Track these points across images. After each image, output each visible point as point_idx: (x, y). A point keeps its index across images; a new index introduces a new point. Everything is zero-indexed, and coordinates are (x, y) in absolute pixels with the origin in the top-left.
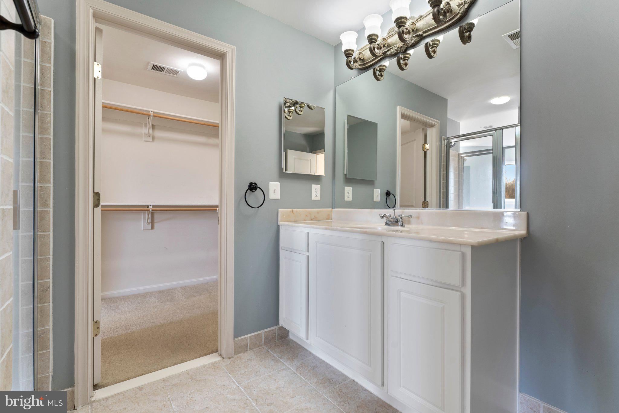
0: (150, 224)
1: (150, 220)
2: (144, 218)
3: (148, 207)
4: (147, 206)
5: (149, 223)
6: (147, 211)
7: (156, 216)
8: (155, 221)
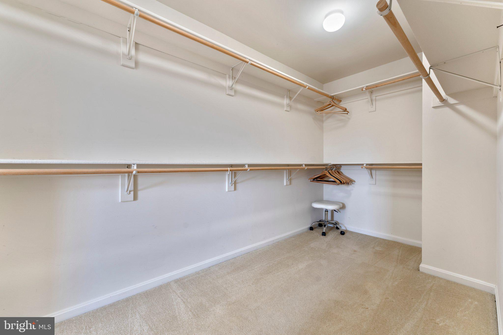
0: (132, 193)
1: (131, 187)
2: (123, 185)
3: (129, 166)
4: (126, 166)
5: (130, 191)
6: (126, 175)
7: (141, 180)
8: (139, 187)
